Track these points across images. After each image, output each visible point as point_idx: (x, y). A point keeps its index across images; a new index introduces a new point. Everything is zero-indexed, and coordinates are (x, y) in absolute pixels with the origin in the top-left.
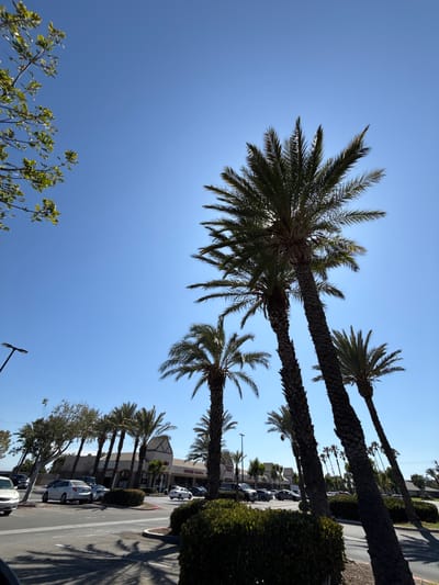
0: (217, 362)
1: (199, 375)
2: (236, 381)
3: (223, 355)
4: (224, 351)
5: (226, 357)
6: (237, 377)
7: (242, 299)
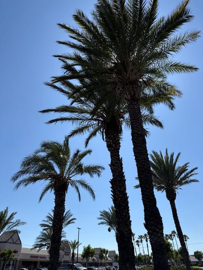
0: (62, 172)
1: (46, 183)
2: (77, 188)
3: (67, 167)
4: (68, 164)
5: (69, 168)
6: (78, 184)
7: (86, 123)
